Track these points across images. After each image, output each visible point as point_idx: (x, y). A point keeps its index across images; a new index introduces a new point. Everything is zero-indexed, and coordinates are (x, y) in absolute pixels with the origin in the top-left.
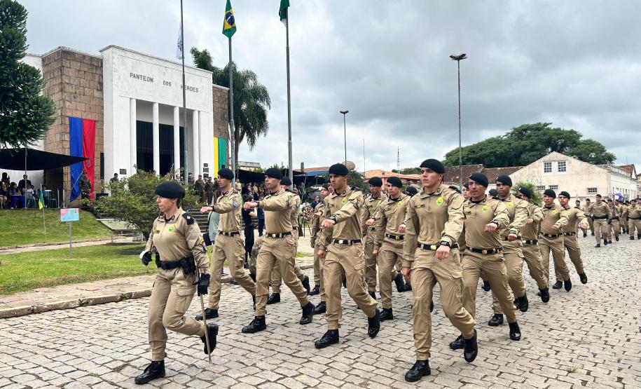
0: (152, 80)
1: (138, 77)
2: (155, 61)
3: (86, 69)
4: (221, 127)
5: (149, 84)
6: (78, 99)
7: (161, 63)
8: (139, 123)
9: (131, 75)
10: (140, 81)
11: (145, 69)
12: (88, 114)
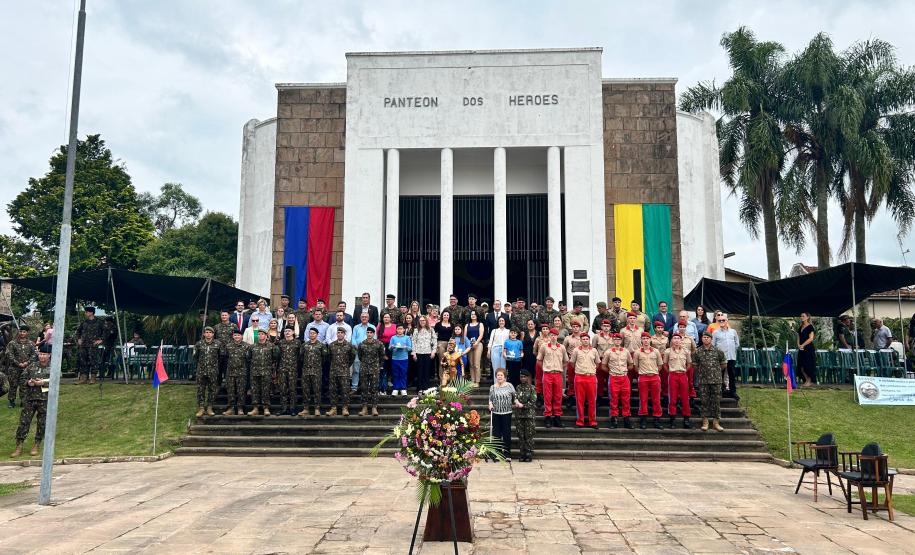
0: (434, 102)
1: (402, 103)
2: (443, 60)
3: (320, 115)
4: (652, 178)
5: (429, 111)
6: (303, 173)
7: (459, 60)
8: (405, 203)
9: (387, 101)
10: (405, 111)
11: (419, 83)
12: (320, 198)
